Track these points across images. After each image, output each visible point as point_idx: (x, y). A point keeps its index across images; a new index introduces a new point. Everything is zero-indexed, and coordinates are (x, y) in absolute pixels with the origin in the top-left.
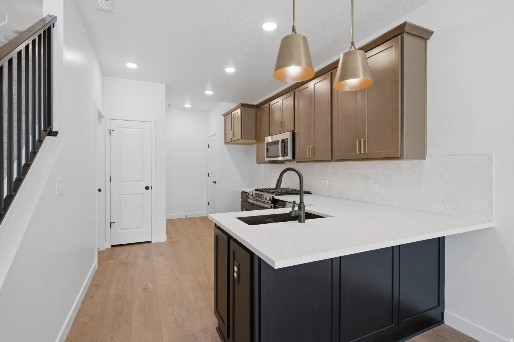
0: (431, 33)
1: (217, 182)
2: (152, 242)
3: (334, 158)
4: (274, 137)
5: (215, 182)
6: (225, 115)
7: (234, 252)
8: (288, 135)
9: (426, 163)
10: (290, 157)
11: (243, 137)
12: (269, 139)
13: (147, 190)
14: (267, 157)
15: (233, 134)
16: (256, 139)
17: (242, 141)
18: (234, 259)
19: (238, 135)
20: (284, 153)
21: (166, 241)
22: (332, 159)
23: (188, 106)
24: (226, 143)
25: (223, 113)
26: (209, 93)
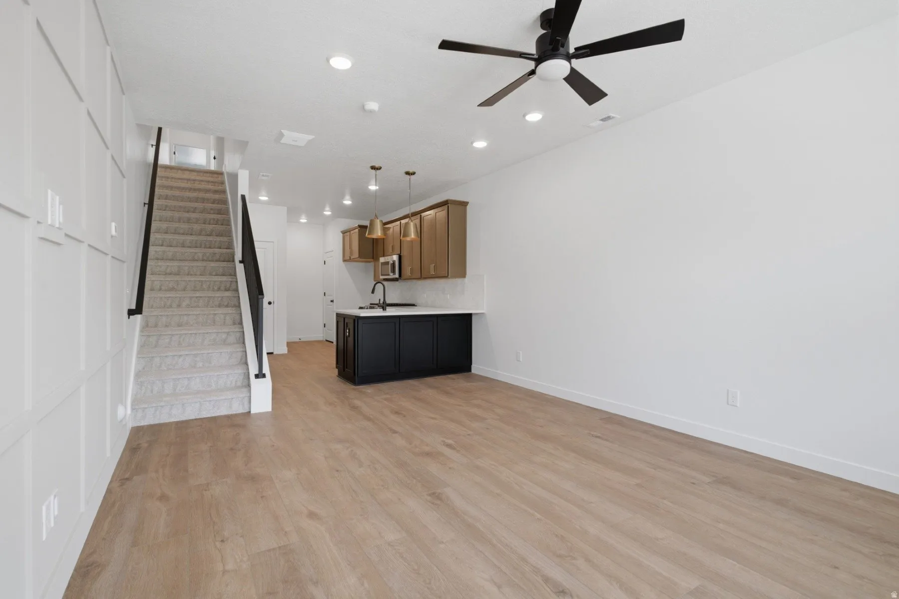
0: (467, 203)
1: (334, 301)
2: (274, 353)
3: (423, 276)
4: (386, 258)
5: (332, 301)
6: (344, 232)
7: (347, 323)
8: (395, 258)
9: (466, 280)
10: (397, 276)
11: (360, 256)
12: (382, 260)
13: (270, 305)
14: (382, 275)
15: (351, 253)
16: (373, 258)
17: (359, 259)
18: (347, 327)
19: (356, 255)
20: (393, 271)
21: (286, 352)
22: (421, 278)
23: (303, 220)
24: (344, 261)
25: (342, 230)
26: (328, 213)
